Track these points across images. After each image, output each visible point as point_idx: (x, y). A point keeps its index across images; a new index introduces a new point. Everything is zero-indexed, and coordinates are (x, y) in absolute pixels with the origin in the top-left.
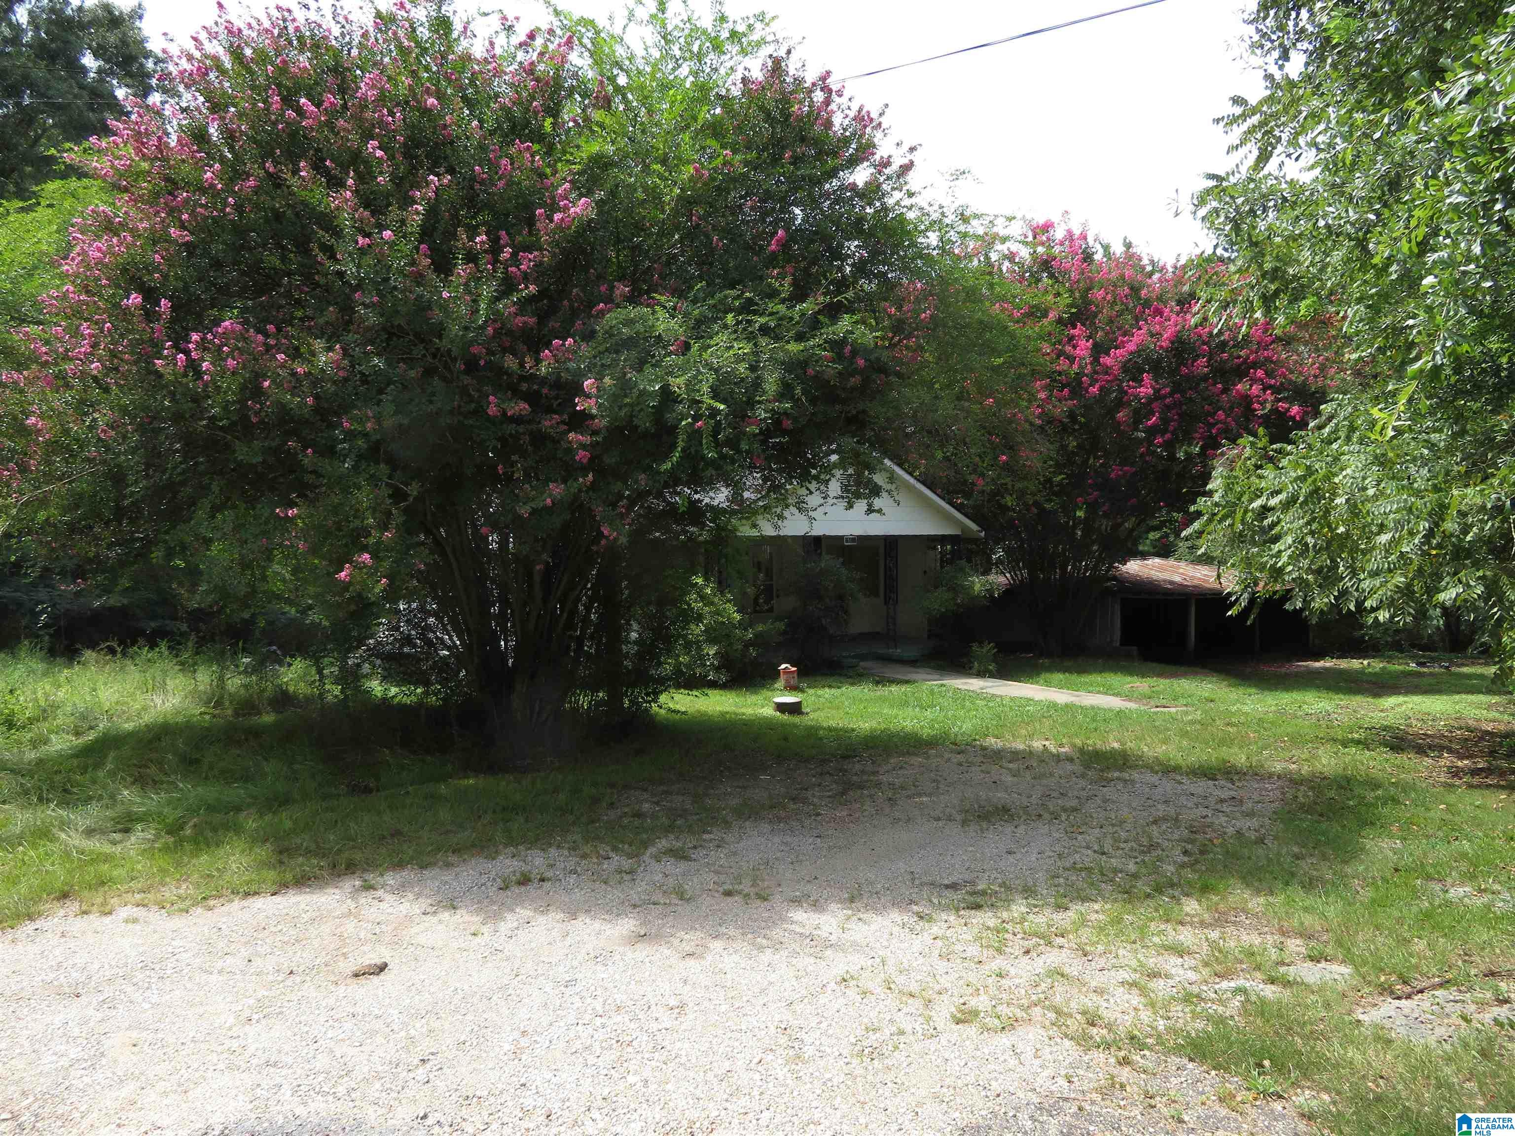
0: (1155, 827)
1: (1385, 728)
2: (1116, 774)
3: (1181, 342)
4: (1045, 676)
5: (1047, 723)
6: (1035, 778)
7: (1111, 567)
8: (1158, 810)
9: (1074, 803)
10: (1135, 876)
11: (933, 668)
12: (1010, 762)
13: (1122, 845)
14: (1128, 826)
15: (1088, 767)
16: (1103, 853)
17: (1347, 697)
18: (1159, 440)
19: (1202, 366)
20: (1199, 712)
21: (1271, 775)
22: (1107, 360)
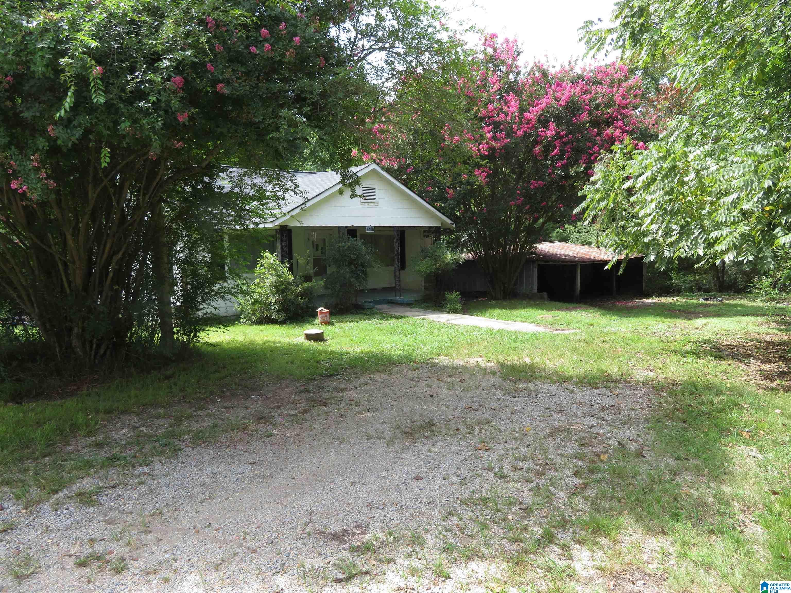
0: (550, 440)
1: (705, 342)
2: (525, 385)
3: (573, 103)
4: (491, 311)
5: (483, 344)
6: (464, 390)
7: (532, 246)
8: (554, 420)
9: (487, 415)
10: (528, 511)
11: (423, 308)
12: (449, 376)
13: (521, 464)
14: (528, 440)
15: (504, 379)
16: (502, 477)
17: (673, 320)
18: (559, 164)
19: (585, 117)
20: (584, 334)
21: (638, 382)
22: (527, 115)
